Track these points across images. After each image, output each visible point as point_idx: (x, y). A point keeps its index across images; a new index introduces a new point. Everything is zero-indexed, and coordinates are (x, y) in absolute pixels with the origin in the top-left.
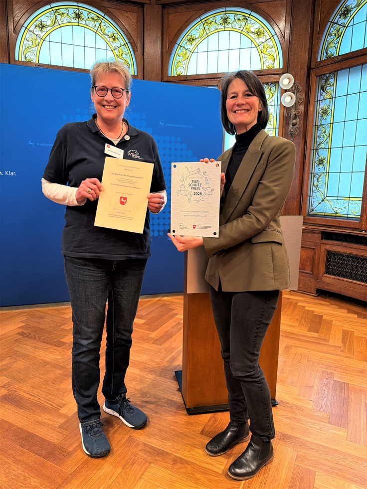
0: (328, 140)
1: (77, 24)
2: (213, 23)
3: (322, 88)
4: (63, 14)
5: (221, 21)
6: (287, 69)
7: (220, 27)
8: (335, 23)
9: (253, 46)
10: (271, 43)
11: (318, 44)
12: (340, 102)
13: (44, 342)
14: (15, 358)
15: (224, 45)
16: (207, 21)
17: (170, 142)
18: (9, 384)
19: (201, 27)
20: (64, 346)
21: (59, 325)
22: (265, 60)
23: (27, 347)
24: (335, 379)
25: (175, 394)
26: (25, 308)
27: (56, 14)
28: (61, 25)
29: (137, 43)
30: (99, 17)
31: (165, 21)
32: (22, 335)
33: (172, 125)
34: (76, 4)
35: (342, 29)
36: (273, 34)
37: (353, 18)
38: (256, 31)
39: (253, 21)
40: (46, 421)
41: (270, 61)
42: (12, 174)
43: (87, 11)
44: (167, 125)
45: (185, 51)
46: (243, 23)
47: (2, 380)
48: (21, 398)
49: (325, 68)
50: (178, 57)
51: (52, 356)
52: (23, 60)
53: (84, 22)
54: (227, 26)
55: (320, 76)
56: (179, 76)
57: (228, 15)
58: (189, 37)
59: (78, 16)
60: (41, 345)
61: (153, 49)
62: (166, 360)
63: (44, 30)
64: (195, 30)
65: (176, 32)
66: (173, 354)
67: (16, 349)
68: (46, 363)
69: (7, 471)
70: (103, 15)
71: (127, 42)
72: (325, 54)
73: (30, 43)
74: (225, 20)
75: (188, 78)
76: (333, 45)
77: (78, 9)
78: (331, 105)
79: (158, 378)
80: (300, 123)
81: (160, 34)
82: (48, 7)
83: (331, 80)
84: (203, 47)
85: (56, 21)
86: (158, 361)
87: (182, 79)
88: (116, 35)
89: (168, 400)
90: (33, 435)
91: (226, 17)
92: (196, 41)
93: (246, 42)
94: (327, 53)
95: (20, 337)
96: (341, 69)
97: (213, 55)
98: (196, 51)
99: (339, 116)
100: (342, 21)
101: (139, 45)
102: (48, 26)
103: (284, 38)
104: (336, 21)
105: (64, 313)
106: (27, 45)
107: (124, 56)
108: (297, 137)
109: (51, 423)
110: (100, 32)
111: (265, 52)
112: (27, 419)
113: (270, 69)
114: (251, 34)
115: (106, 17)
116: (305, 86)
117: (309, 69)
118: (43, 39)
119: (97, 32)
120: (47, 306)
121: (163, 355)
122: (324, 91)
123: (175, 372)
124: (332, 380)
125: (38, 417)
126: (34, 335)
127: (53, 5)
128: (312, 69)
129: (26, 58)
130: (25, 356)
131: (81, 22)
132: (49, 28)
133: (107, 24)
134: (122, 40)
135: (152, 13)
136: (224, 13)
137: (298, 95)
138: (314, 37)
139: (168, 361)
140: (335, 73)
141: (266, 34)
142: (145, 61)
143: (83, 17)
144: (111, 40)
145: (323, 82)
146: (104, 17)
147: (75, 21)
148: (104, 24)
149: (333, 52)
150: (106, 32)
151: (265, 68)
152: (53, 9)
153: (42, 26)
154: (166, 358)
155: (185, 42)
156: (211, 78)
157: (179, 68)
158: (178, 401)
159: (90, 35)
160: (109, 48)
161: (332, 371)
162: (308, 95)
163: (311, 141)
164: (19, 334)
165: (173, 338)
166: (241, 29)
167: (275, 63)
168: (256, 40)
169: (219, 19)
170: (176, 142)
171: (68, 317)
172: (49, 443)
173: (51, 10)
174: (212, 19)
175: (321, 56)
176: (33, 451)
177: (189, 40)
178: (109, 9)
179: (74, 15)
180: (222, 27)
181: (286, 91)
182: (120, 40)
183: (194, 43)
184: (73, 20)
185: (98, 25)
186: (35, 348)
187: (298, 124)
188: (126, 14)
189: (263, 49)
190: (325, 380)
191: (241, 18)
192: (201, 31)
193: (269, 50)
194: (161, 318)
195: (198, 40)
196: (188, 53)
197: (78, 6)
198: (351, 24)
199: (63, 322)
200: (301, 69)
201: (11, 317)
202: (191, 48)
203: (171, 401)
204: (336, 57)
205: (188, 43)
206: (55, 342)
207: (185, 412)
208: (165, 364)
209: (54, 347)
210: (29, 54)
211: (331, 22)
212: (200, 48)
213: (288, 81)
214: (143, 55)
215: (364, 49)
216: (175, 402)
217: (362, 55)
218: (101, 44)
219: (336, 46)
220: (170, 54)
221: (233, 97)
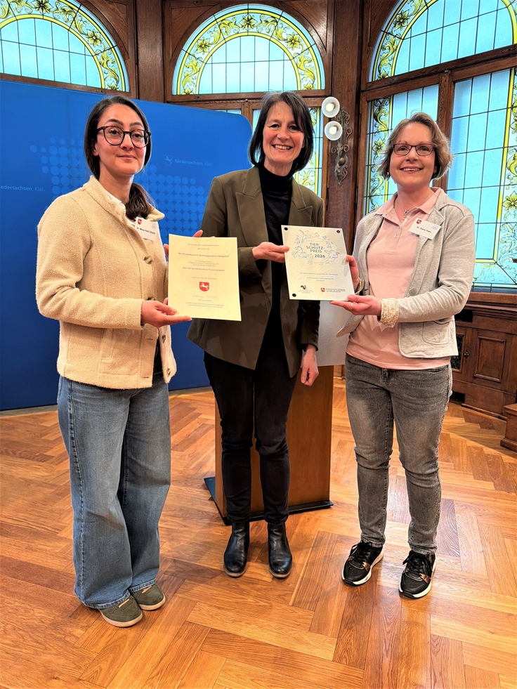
0: (384, 184)
1: (41, 17)
2: (231, 24)
3: (375, 117)
5: (243, 23)
6: (330, 91)
7: (241, 30)
8: (389, 33)
9: (286, 58)
10: (309, 55)
11: (369, 59)
13: (22, 458)
15: (247, 56)
16: (224, 21)
17: (182, 185)
19: (216, 30)
20: (51, 461)
21: (39, 435)
22: (302, 77)
24: (398, 474)
25: (206, 504)
28: (18, 18)
29: (127, 46)
30: (72, 8)
31: (167, 19)
33: (184, 162)
35: (398, 41)
36: (312, 43)
37: (411, 28)
38: (289, 38)
39: (285, 25)
40: (42, 547)
41: (309, 79)
44: (177, 161)
45: (195, 61)
46: (272, 27)
49: (378, 91)
50: (185, 69)
51: (39, 474)
53: (51, 15)
54: (251, 30)
55: (373, 101)
56: (188, 94)
57: (251, 15)
58: (200, 42)
59: (42, 5)
60: (17, 461)
61: (150, 54)
62: (191, 467)
64: (207, 31)
65: (182, 33)
66: (199, 460)
68: (28, 482)
70: (78, 5)
71: (114, 45)
72: (378, 73)
74: (249, 22)
75: (201, 98)
76: (386, 61)
79: (183, 488)
80: (349, 162)
81: (159, 37)
83: (385, 107)
84: (219, 56)
85: (10, 11)
86: (181, 469)
87: (193, 99)
88: (98, 35)
89: (199, 511)
90: (28, 564)
91: (250, 18)
92: (210, 48)
93: (277, 53)
94: (379, 71)
96: (397, 93)
97: (233, 69)
98: (210, 61)
100: (397, 31)
101: (131, 50)
103: (326, 49)
104: (390, 31)
105: (44, 421)
107: (110, 63)
108: (346, 181)
109: (50, 548)
110: (75, 29)
111: (302, 67)
112: (15, 547)
113: (309, 90)
114: (283, 42)
115: (82, 8)
116: (353, 114)
117: (359, 92)
119: (71, 30)
121: (187, 462)
122: (377, 121)
123: (205, 479)
124: (396, 475)
125: (30, 544)
126: (6, 450)
128: (363, 91)
131: (46, 14)
133: (84, 19)
134: (106, 41)
136: (246, 11)
137: (346, 125)
138: (364, 50)
139: (194, 468)
140: (390, 97)
141: (302, 43)
142: (141, 73)
143: (49, 7)
144: (91, 41)
145: (376, 108)
146: (79, 9)
147: (38, 13)
148: (80, 18)
149: (387, 71)
150: (84, 30)
151: (303, 88)
154: (190, 465)
155: (195, 48)
156: (232, 100)
157: (188, 84)
158: (212, 511)
159: (60, 33)
160: (88, 53)
161: (395, 466)
162: (358, 126)
163: (363, 186)
165: (198, 442)
166: (270, 35)
167: (316, 83)
168: (290, 50)
169: (240, 19)
170: (189, 185)
171: (49, 426)
172: (51, 570)
174: (230, 19)
175: (373, 76)
176: (30, 581)
177: (201, 46)
179: (36, 4)
180: (245, 30)
181: (330, 120)
182: (104, 41)
183: (206, 50)
184: (35, 11)
185: (71, 19)
186: (9, 464)
187: (346, 163)
188: (111, 6)
189: (299, 62)
191: (270, 19)
192: (217, 34)
193: (307, 65)
194: (180, 420)
195: (213, 46)
196: (200, 64)
198: (408, 36)
199: (44, 431)
200: (348, 91)
202: (204, 57)
203: (203, 512)
204: (391, 77)
205: (200, 50)
206: (37, 456)
207: (222, 523)
208: (193, 473)
209: (36, 462)
211: (384, 32)
212: (216, 58)
213: (332, 106)
214: (137, 64)
215: (425, 68)
216: (208, 513)
217: (423, 77)
218: (77, 46)
219: (391, 63)
220: (175, 64)
221: (274, 126)
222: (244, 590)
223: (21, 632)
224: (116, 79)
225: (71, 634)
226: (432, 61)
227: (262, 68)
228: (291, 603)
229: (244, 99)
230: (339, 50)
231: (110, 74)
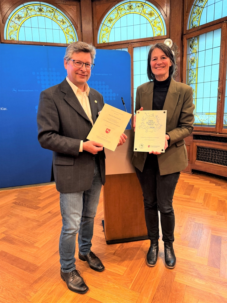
0: (195, 78)
1: (40, 15)
2: (123, 9)
3: (191, 47)
4: (31, 9)
5: (128, 8)
6: (169, 36)
7: (127, 11)
8: (197, 6)
9: (148, 22)
10: (159, 20)
11: (187, 19)
12: (201, 54)
13: (28, 207)
14: (10, 217)
15: (130, 23)
16: (119, 8)
17: (98, 85)
18: (6, 231)
19: (116, 12)
20: (39, 209)
21: (37, 197)
22: (155, 30)
23: (18, 211)
25: (101, 233)
26: (18, 188)
27: (27, 10)
28: (31, 16)
30: (53, 10)
31: (94, 10)
32: (15, 204)
33: (99, 74)
35: (201, 9)
36: (160, 14)
37: (207, 2)
38: (149, 12)
39: (147, 7)
40: (26, 250)
41: (159, 31)
42: (5, 109)
43: (46, 7)
44: (96, 74)
45: (107, 28)
46: (141, 9)
47: (4, 229)
48: (13, 239)
49: (192, 34)
50: (103, 32)
51: (32, 215)
52: (9, 39)
53: (44, 14)
54: (132, 11)
55: (189, 39)
56: (104, 43)
57: (132, 4)
58: (109, 19)
59: (40, 10)
60: (26, 209)
61: (87, 27)
63: (21, 20)
64: (112, 14)
65: (101, 16)
67: (11, 212)
68: (28, 219)
69: (4, 277)
71: (72, 24)
73: (13, 28)
74: (130, 7)
75: (110, 44)
76: (195, 19)
77: (40, 6)
78: (196, 57)
80: (178, 69)
81: (91, 18)
82: (22, 6)
83: (195, 41)
84: (117, 24)
85: (28, 14)
87: (106, 45)
88: (64, 20)
90: (18, 259)
91: (131, 5)
92: (113, 21)
93: (144, 20)
94: (192, 24)
95: (14, 205)
96: (201, 34)
98: (113, 27)
99: (201, 63)
100: (200, 4)
101: (79, 26)
102: (23, 17)
103: (166, 16)
104: (197, 4)
105: (40, 190)
106: (11, 30)
107: (70, 33)
108: (177, 77)
109: (30, 251)
110: (55, 19)
111: (155, 26)
112: (16, 250)
113: (159, 36)
114: (146, 15)
115: (57, 9)
116: (180, 46)
117: (183, 35)
118: (20, 25)
119: (53, 19)
120: (31, 186)
122: (191, 48)
123: (102, 221)
124: (194, 222)
125: (22, 248)
126: (22, 204)
127: (25, 4)
128: (184, 35)
129: (11, 38)
130: (17, 216)
132: (24, 18)
133: (58, 14)
135: (86, 5)
136: (129, 2)
137: (176, 51)
138: (184, 15)
139: (99, 215)
140: (197, 37)
141: (155, 14)
142: (83, 35)
143: (44, 10)
144: (62, 23)
145: (191, 42)
146: (56, 10)
147: (39, 13)
148: (57, 14)
149: (196, 24)
150: (58, 19)
151: (156, 35)
152: (25, 7)
153: (19, 18)
155: (107, 22)
156: (124, 44)
157: (104, 38)
159: (49, 21)
160: (60, 29)
161: (195, 217)
162: (182, 51)
163: (185, 79)
164: (13, 203)
166: (140, 12)
167: (162, 32)
168: (150, 18)
169: (126, 6)
170: (102, 85)
171: (42, 192)
172: (27, 262)
174: (122, 7)
175: (189, 27)
176: (18, 267)
177: (109, 21)
178: (59, 4)
179: (38, 10)
180: (129, 11)
182: (67, 23)
183: (112, 22)
184: (38, 13)
185: (53, 14)
186: (22, 210)
187: (177, 69)
188: (70, 7)
189: (154, 24)
190: (190, 222)
191: (140, 5)
192: (116, 15)
193: (158, 24)
196: (109, 29)
197: (40, 4)
198: (206, 6)
199: (39, 195)
200: (177, 35)
201: (9, 194)
202: (111, 25)
203: (98, 237)
204: (198, 27)
206: (34, 207)
207: (106, 243)
209: (33, 210)
210: (12, 35)
211: (194, 5)
212: (116, 26)
214: (82, 31)
215: (214, 21)
216: (101, 238)
217: (213, 25)
218: (56, 26)
219: (198, 20)
220: (98, 30)
223: (9, 292)
224: (72, 39)
225: (28, 295)
226: (218, 17)
227: (137, 28)
228: (130, 288)
229: (129, 43)
230: (172, 16)
231: (70, 37)
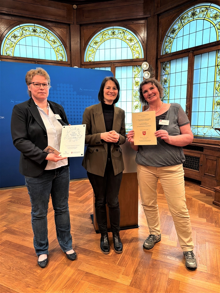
0: (167, 95)
1: (34, 35)
2: (107, 34)
3: (164, 69)
4: (26, 30)
5: (111, 34)
6: (145, 60)
7: (111, 36)
8: (169, 36)
9: (128, 46)
10: (137, 45)
11: (161, 47)
12: (173, 76)
13: (23, 205)
14: (9, 213)
15: (113, 46)
16: (104, 33)
18: (7, 225)
19: (101, 36)
22: (134, 54)
23: (14, 208)
24: (168, 215)
25: (90, 225)
26: (11, 188)
27: (23, 30)
28: (26, 36)
29: (66, 44)
30: (46, 31)
31: (82, 33)
32: (11, 202)
33: (87, 90)
34: (33, 25)
35: (172, 40)
36: (138, 40)
37: (177, 34)
38: (129, 39)
39: (128, 34)
40: (28, 239)
41: (137, 54)
42: (3, 118)
43: (39, 28)
44: (84, 90)
45: (93, 49)
46: (123, 35)
47: (4, 223)
48: (14, 231)
49: (165, 59)
50: (89, 52)
51: (28, 211)
52: (5, 55)
53: (38, 34)
54: (114, 36)
55: (162, 63)
56: (90, 61)
57: (114, 30)
58: (95, 41)
59: (35, 31)
60: (21, 206)
61: (76, 48)
62: (86, 210)
63: (16, 38)
64: (98, 37)
65: (88, 38)
66: (90, 207)
67: (9, 208)
68: (25, 215)
69: (12, 260)
70: (48, 30)
71: (62, 44)
72: (164, 52)
73: (9, 46)
74: (113, 33)
75: (95, 63)
76: (168, 47)
77: (35, 27)
78: (168, 77)
79: (82, 218)
81: (79, 40)
82: (18, 26)
83: (168, 65)
84: (102, 47)
85: (23, 34)
86: (82, 211)
87: (92, 63)
88: (56, 41)
89: (87, 228)
92: (99, 44)
93: (125, 45)
94: (165, 51)
95: (10, 203)
96: (172, 60)
97: (108, 51)
98: (98, 49)
99: (172, 83)
100: (172, 35)
101: (68, 46)
102: (18, 36)
103: (144, 43)
104: (169, 35)
106: (7, 47)
107: (60, 51)
110: (47, 39)
111: (134, 50)
112: (18, 239)
113: (137, 59)
114: (127, 41)
115: (50, 31)
116: (155, 68)
117: (157, 59)
118: (16, 43)
119: (45, 39)
120: (22, 187)
121: (85, 208)
122: (164, 70)
123: (91, 215)
124: (166, 215)
125: (24, 238)
126: (17, 202)
127: (21, 25)
128: (159, 59)
129: (7, 54)
130: (14, 212)
131: (36, 34)
132: (19, 37)
133: (50, 35)
134: (59, 43)
135: (75, 29)
136: (113, 29)
137: (152, 72)
138: (159, 43)
139: (87, 211)
140: (170, 61)
141: (135, 40)
142: (72, 54)
143: (37, 31)
144: (53, 43)
145: (164, 65)
146: (48, 31)
149: (168, 51)
150: (50, 39)
151: (135, 58)
152: (21, 27)
153: (15, 37)
154: (86, 209)
155: (93, 44)
156: (107, 63)
157: (90, 57)
158: (92, 228)
159: (41, 41)
160: (52, 47)
161: (167, 211)
162: (157, 72)
164: (9, 201)
165: (90, 200)
166: (122, 38)
167: (140, 56)
168: (130, 43)
169: (110, 32)
170: (89, 99)
173: (20, 28)
174: (106, 32)
175: (163, 53)
176: (23, 252)
177: (95, 43)
178: (51, 27)
179: (32, 30)
180: (112, 36)
181: (146, 71)
183: (97, 44)
184: (32, 33)
185: (45, 35)
186: (19, 207)
188: (61, 29)
189: (133, 48)
190: (163, 215)
191: (122, 32)
192: (101, 38)
193: (136, 49)
194: (84, 190)
195: (99, 43)
196: (95, 50)
197: (34, 26)
198: (176, 37)
200: (153, 59)
201: (3, 194)
202: (96, 47)
204: (170, 53)
205: (94, 44)
206: (29, 204)
207: (95, 232)
208: (86, 212)
209: (28, 207)
210: (8, 51)
211: (167, 36)
212: (101, 47)
213: (146, 65)
214: (70, 51)
215: (183, 50)
216: (90, 228)
217: (182, 53)
218: (48, 45)
219: (169, 48)
220: (85, 50)
221: (108, 88)
222: (100, 258)
223: (18, 270)
224: (62, 57)
225: (35, 272)
226: (186, 47)
227: (119, 51)
228: (117, 264)
229: (112, 63)
230: (149, 43)
231: (60, 55)
